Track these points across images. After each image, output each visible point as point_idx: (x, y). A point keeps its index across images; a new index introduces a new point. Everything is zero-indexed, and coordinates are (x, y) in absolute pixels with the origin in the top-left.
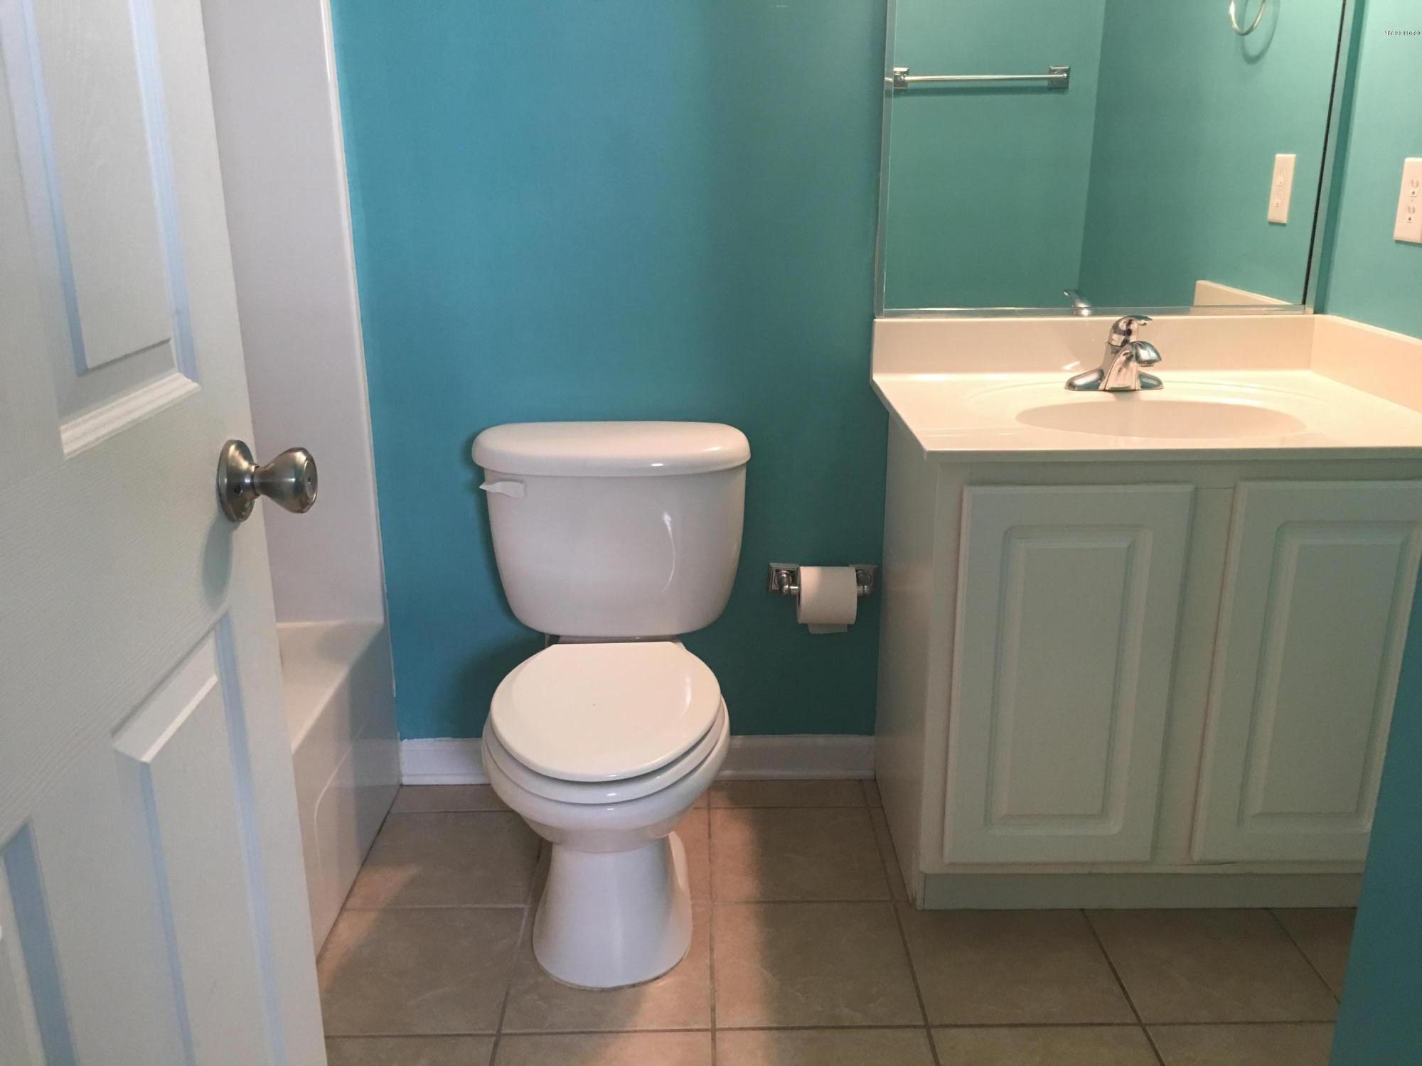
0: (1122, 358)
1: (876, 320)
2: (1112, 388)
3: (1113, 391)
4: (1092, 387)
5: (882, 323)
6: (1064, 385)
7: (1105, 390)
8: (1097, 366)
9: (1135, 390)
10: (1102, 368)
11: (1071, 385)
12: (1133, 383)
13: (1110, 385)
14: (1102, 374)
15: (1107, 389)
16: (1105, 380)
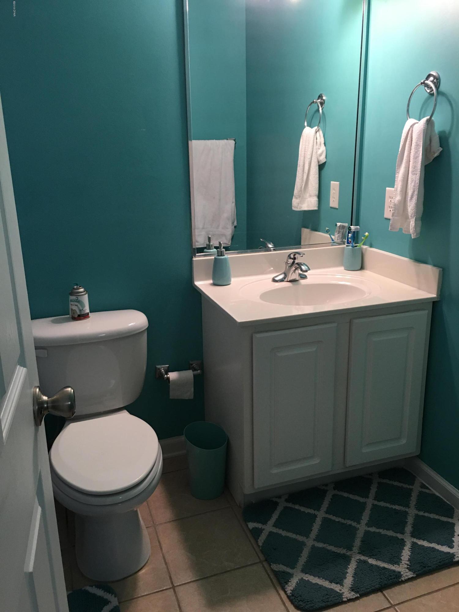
0: (294, 269)
1: (193, 259)
2: (290, 280)
3: (290, 281)
4: (282, 281)
5: (196, 260)
6: (271, 280)
7: (287, 281)
8: (283, 271)
9: (298, 280)
10: (285, 272)
11: (274, 280)
12: (297, 278)
13: (289, 279)
14: (286, 275)
15: (288, 281)
16: (287, 278)
